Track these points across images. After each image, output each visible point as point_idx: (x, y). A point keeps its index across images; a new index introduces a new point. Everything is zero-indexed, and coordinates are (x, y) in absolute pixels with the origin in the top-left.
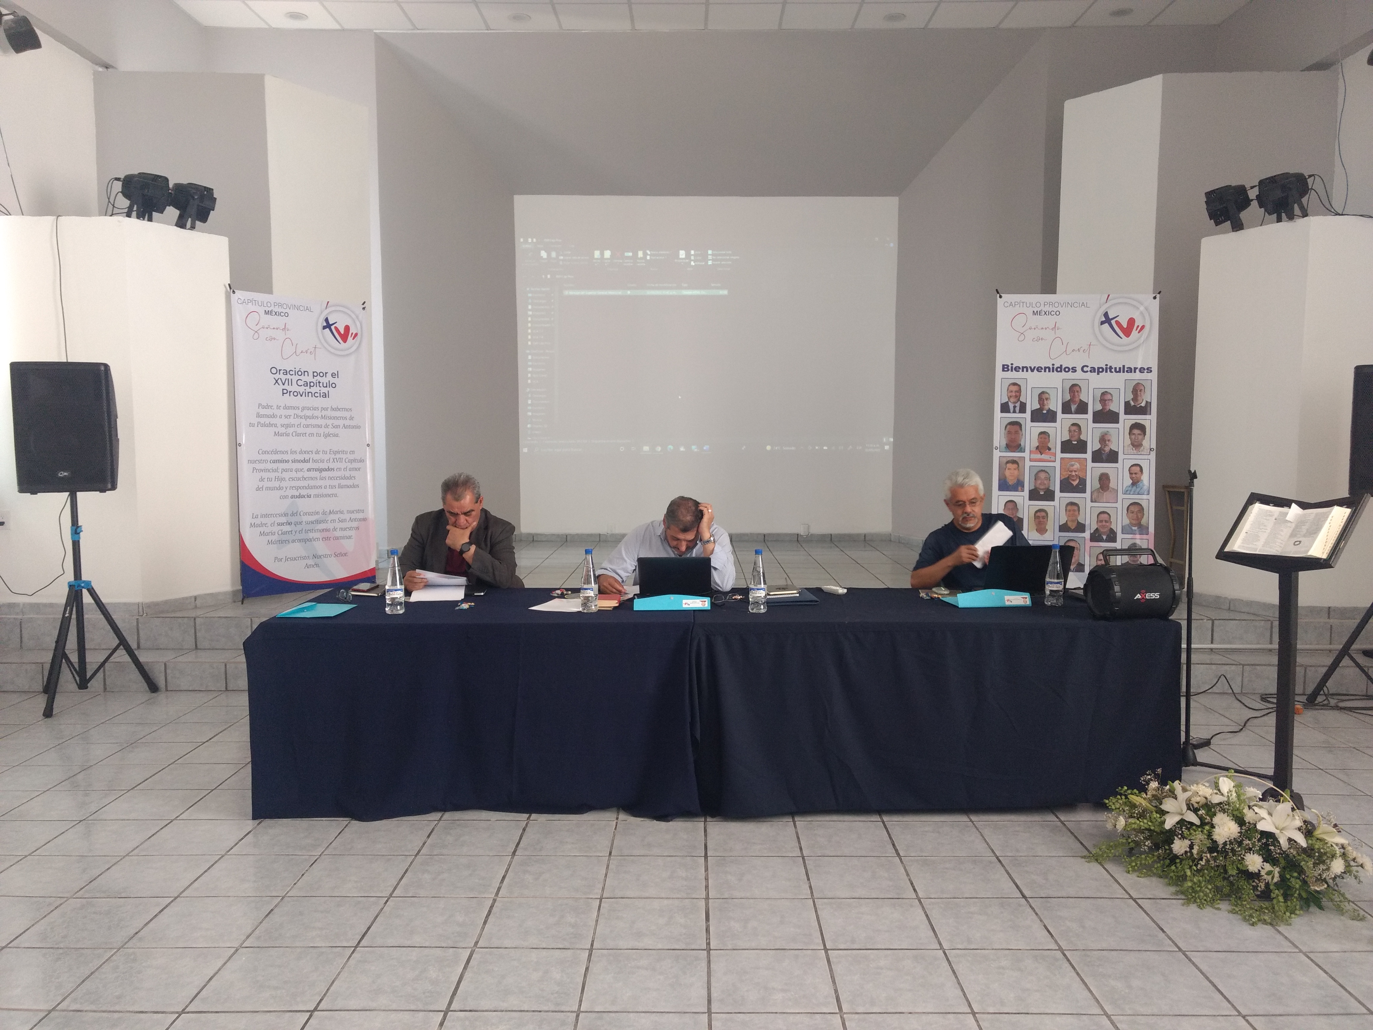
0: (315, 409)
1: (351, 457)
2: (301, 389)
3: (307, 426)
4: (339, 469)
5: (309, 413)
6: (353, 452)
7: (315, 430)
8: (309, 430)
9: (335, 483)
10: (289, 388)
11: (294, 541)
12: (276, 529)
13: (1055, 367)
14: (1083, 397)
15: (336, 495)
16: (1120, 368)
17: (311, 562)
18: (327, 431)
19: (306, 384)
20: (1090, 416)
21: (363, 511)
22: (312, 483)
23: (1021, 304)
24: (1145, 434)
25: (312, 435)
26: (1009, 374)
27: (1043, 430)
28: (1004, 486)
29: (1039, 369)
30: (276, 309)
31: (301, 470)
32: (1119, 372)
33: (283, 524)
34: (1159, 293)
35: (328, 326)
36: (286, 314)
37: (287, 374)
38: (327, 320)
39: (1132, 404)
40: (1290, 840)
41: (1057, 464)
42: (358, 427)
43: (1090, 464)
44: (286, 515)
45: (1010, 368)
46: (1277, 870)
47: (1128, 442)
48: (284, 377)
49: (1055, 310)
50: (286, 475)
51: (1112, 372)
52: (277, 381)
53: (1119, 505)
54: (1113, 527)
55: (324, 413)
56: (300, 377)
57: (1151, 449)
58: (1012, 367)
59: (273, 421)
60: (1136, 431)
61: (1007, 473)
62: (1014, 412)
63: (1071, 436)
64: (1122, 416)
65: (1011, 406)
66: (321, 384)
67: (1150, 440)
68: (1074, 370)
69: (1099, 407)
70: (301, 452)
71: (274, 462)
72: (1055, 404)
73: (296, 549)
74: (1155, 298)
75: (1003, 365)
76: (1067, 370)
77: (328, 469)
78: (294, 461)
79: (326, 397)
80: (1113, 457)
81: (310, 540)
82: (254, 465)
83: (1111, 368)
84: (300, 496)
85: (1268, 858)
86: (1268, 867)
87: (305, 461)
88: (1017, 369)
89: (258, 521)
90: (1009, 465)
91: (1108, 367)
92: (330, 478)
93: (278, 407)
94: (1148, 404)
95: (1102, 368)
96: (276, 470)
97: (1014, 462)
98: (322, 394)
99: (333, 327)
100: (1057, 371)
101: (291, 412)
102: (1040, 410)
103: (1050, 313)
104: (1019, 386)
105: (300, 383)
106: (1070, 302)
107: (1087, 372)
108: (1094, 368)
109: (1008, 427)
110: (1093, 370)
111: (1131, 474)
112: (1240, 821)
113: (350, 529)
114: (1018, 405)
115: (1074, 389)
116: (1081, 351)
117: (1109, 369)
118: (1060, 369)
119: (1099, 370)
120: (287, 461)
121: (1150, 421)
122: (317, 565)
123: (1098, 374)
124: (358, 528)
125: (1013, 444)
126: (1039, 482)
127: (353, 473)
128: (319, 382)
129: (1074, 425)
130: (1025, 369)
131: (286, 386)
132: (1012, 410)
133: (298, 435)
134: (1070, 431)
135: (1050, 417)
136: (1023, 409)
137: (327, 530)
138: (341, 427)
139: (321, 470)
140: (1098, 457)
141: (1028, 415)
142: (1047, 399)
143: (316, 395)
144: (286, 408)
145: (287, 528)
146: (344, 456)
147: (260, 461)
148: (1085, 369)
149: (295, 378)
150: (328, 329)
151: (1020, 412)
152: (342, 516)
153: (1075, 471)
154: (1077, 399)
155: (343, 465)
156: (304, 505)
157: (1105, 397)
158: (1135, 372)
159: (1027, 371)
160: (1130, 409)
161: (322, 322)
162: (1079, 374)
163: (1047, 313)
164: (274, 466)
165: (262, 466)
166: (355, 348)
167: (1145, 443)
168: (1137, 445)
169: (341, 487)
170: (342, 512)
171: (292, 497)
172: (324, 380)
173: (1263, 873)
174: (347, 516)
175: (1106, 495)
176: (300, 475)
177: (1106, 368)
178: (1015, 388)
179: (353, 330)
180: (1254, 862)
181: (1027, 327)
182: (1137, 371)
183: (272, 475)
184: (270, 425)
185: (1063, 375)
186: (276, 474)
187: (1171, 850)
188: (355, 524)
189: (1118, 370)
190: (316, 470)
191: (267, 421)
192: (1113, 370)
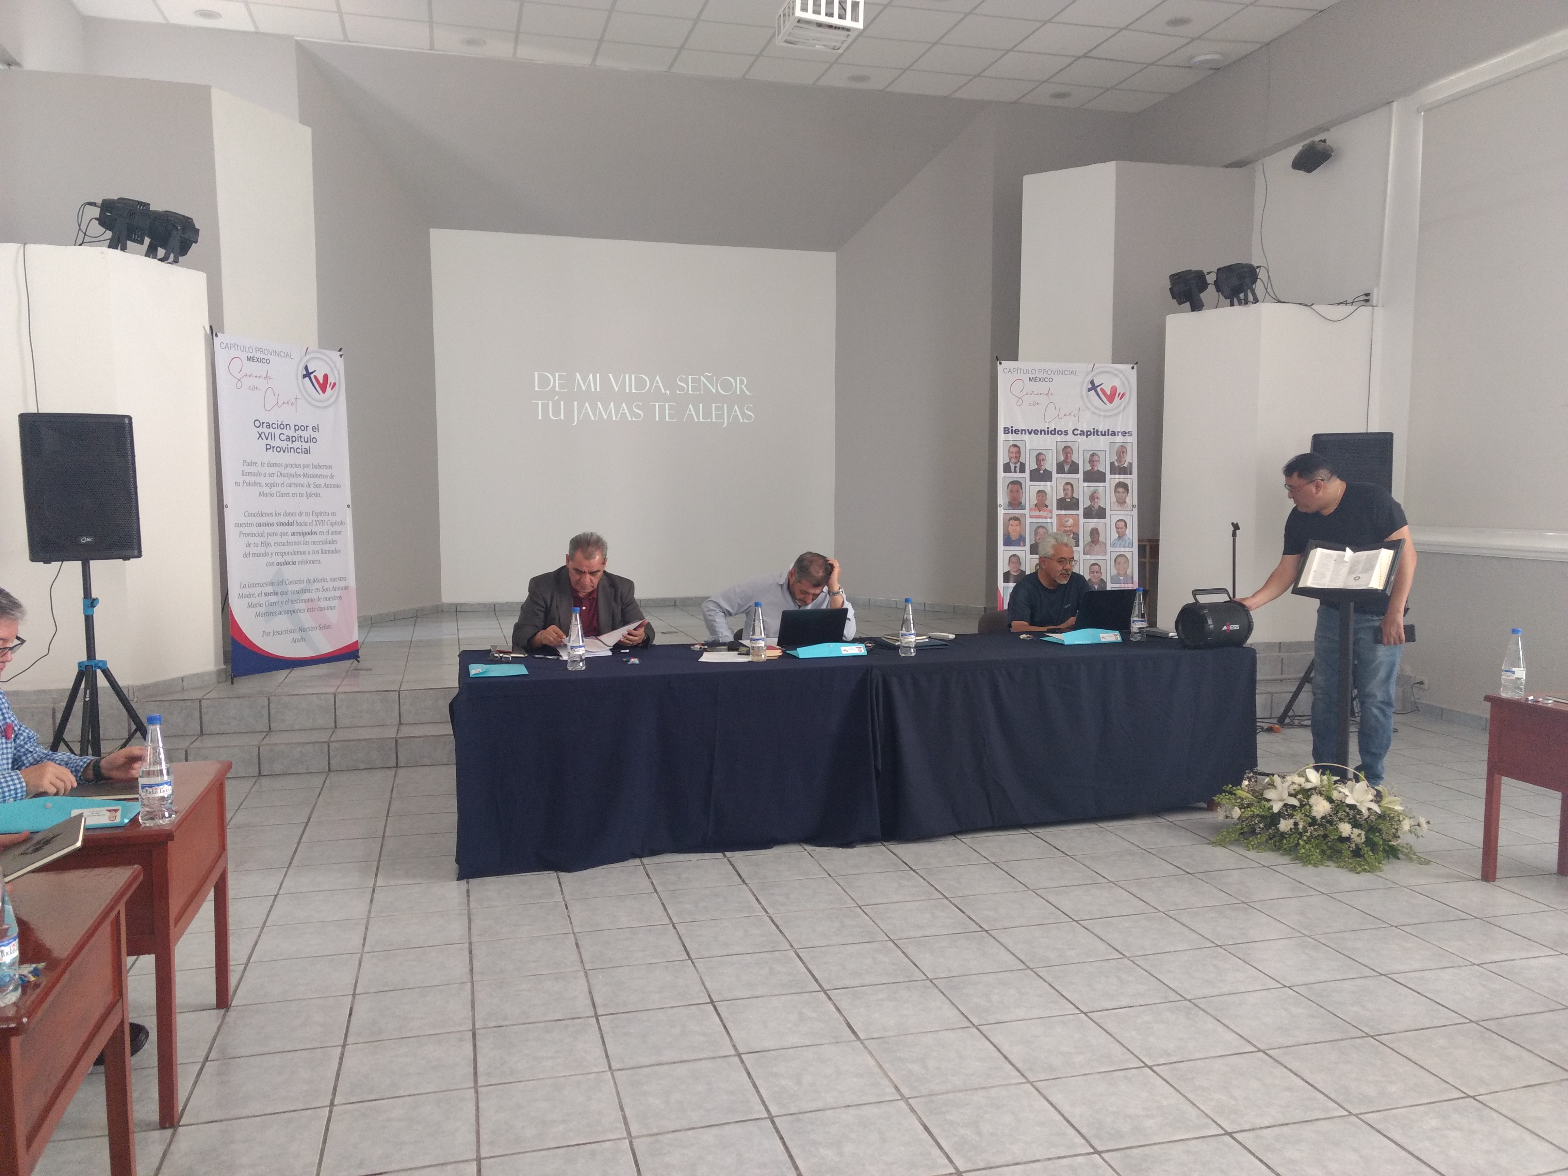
0: (298, 466)
1: (333, 519)
2: (284, 444)
3: (290, 485)
4: (322, 533)
5: (292, 471)
6: (334, 514)
7: (297, 490)
8: (292, 490)
9: (318, 548)
10: (273, 443)
11: (280, 613)
12: (264, 599)
13: (1050, 430)
14: (1075, 458)
15: (319, 562)
16: (1105, 432)
17: (297, 636)
18: (308, 490)
19: (288, 439)
20: (1080, 476)
21: (345, 579)
22: (296, 548)
23: (1019, 370)
24: (1128, 493)
25: (295, 494)
26: (1011, 437)
27: (1041, 488)
28: (1008, 542)
29: (1036, 432)
30: (259, 355)
31: (286, 534)
32: (1105, 435)
33: (270, 594)
34: (1136, 363)
35: (308, 374)
36: (268, 362)
37: (269, 428)
38: (306, 368)
39: (1116, 464)
40: (1369, 809)
41: (1054, 520)
42: (338, 486)
43: (1082, 520)
44: (272, 584)
45: (1010, 430)
46: (1363, 833)
47: (1114, 499)
48: (267, 431)
49: (1048, 376)
50: (272, 540)
51: (1098, 435)
52: (260, 436)
53: (1107, 557)
54: (1103, 577)
55: (306, 470)
56: (282, 431)
57: (1133, 506)
58: (1012, 430)
59: (258, 479)
60: (1121, 490)
61: (1011, 529)
62: (1015, 472)
63: (1065, 494)
64: (1108, 476)
65: (1012, 466)
66: (302, 439)
67: (1132, 498)
68: (1066, 433)
69: (1089, 468)
70: (286, 514)
71: (260, 525)
72: (1051, 465)
73: (282, 622)
74: (1133, 368)
75: (1005, 428)
76: (1060, 433)
77: (312, 533)
78: (279, 524)
79: (307, 453)
80: (1101, 513)
81: (295, 612)
82: (241, 529)
83: (1097, 431)
84: (286, 563)
85: (1355, 824)
86: (1357, 831)
87: (290, 524)
88: (1016, 432)
89: (246, 591)
90: (1012, 522)
91: (1095, 430)
92: (314, 543)
93: (262, 464)
94: (1131, 464)
95: (1090, 431)
96: (261, 535)
97: (1016, 519)
98: (303, 450)
99: (312, 376)
100: (1052, 434)
101: (274, 470)
102: (1038, 470)
103: (1044, 380)
104: (1019, 447)
105: (283, 437)
106: (1061, 370)
107: (1077, 435)
108: (1083, 432)
109: (1010, 485)
110: (1082, 433)
111: (1117, 528)
112: (1330, 800)
113: (333, 598)
114: (1018, 465)
115: (1067, 450)
116: (1073, 414)
117: (1096, 432)
118: (1054, 432)
119: (1088, 434)
120: (272, 525)
121: (1132, 480)
122: (303, 639)
123: (1087, 437)
124: (340, 597)
125: (1015, 503)
126: (1038, 537)
127: (335, 537)
128: (301, 437)
129: (1067, 483)
130: (1024, 432)
131: (269, 441)
132: (1013, 471)
133: (282, 495)
134: (1064, 490)
135: (1046, 476)
136: (1022, 470)
137: (311, 600)
138: (322, 486)
139: (304, 534)
140: (1088, 514)
141: (1027, 475)
142: (1043, 460)
143: (299, 450)
144: (270, 465)
145: (274, 599)
146: (326, 518)
147: (247, 525)
148: (1076, 432)
149: (278, 432)
150: (307, 379)
151: (1020, 472)
152: (326, 585)
153: (1070, 527)
154: (1069, 460)
155: (325, 528)
156: (289, 573)
157: (1093, 458)
158: (1118, 435)
159: (1025, 433)
160: (1114, 470)
161: (302, 371)
162: (1070, 437)
163: (1042, 380)
164: (261, 529)
165: (246, 530)
166: (333, 399)
167: (1128, 500)
168: (1121, 502)
169: (324, 552)
170: (325, 581)
171: (279, 564)
172: (305, 434)
173: (1352, 836)
174: (330, 585)
175: (1097, 548)
176: (284, 539)
177: (1094, 431)
178: (1015, 449)
179: (331, 380)
180: (1345, 829)
181: (1024, 392)
182: (1120, 434)
183: (258, 540)
184: (255, 484)
185: (1058, 438)
186: (262, 539)
187: (1278, 829)
188: (337, 593)
189: (1103, 433)
190: (300, 534)
191: (252, 479)
192: (1099, 433)
